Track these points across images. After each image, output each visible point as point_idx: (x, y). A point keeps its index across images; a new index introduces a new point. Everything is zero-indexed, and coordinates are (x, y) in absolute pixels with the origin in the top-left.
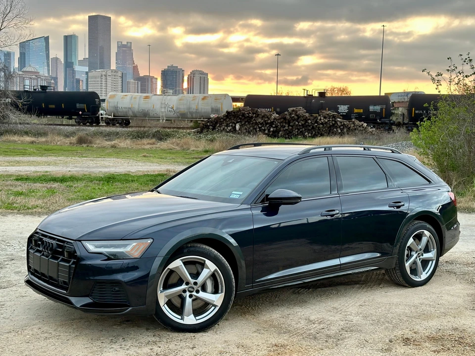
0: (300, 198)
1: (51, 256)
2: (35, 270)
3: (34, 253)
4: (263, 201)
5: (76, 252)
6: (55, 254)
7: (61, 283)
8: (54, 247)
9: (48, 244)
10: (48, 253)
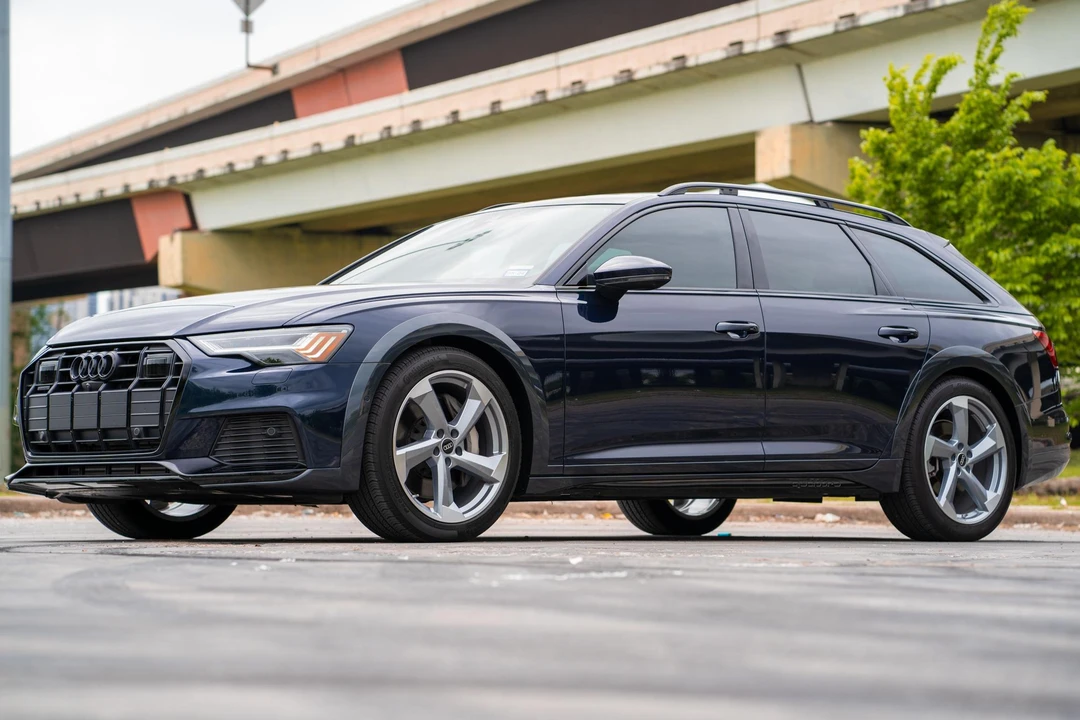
0: (668, 271)
1: (104, 385)
2: (53, 434)
3: (48, 396)
4: (582, 283)
5: (178, 359)
6: (117, 377)
7: (138, 436)
8: (114, 363)
9: (94, 362)
10: (98, 379)
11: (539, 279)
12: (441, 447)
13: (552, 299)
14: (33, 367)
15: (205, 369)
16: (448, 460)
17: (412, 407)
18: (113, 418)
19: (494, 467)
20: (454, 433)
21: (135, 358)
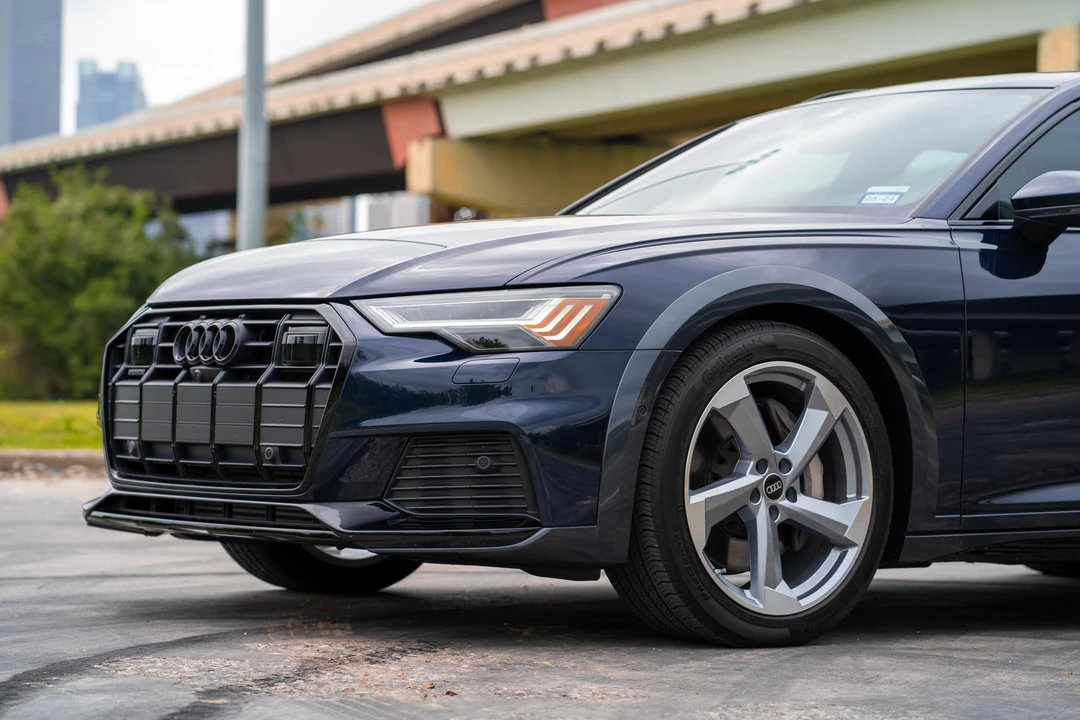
1: (222, 374)
2: (148, 447)
3: (141, 386)
4: (991, 214)
5: (336, 338)
6: (241, 362)
7: (273, 461)
8: (238, 337)
9: (208, 335)
10: (213, 364)
11: (921, 209)
12: (762, 488)
13: (943, 240)
14: (123, 338)
15: (378, 356)
16: (773, 511)
17: (716, 421)
18: (234, 430)
19: (848, 521)
20: (785, 464)
21: (269, 333)
